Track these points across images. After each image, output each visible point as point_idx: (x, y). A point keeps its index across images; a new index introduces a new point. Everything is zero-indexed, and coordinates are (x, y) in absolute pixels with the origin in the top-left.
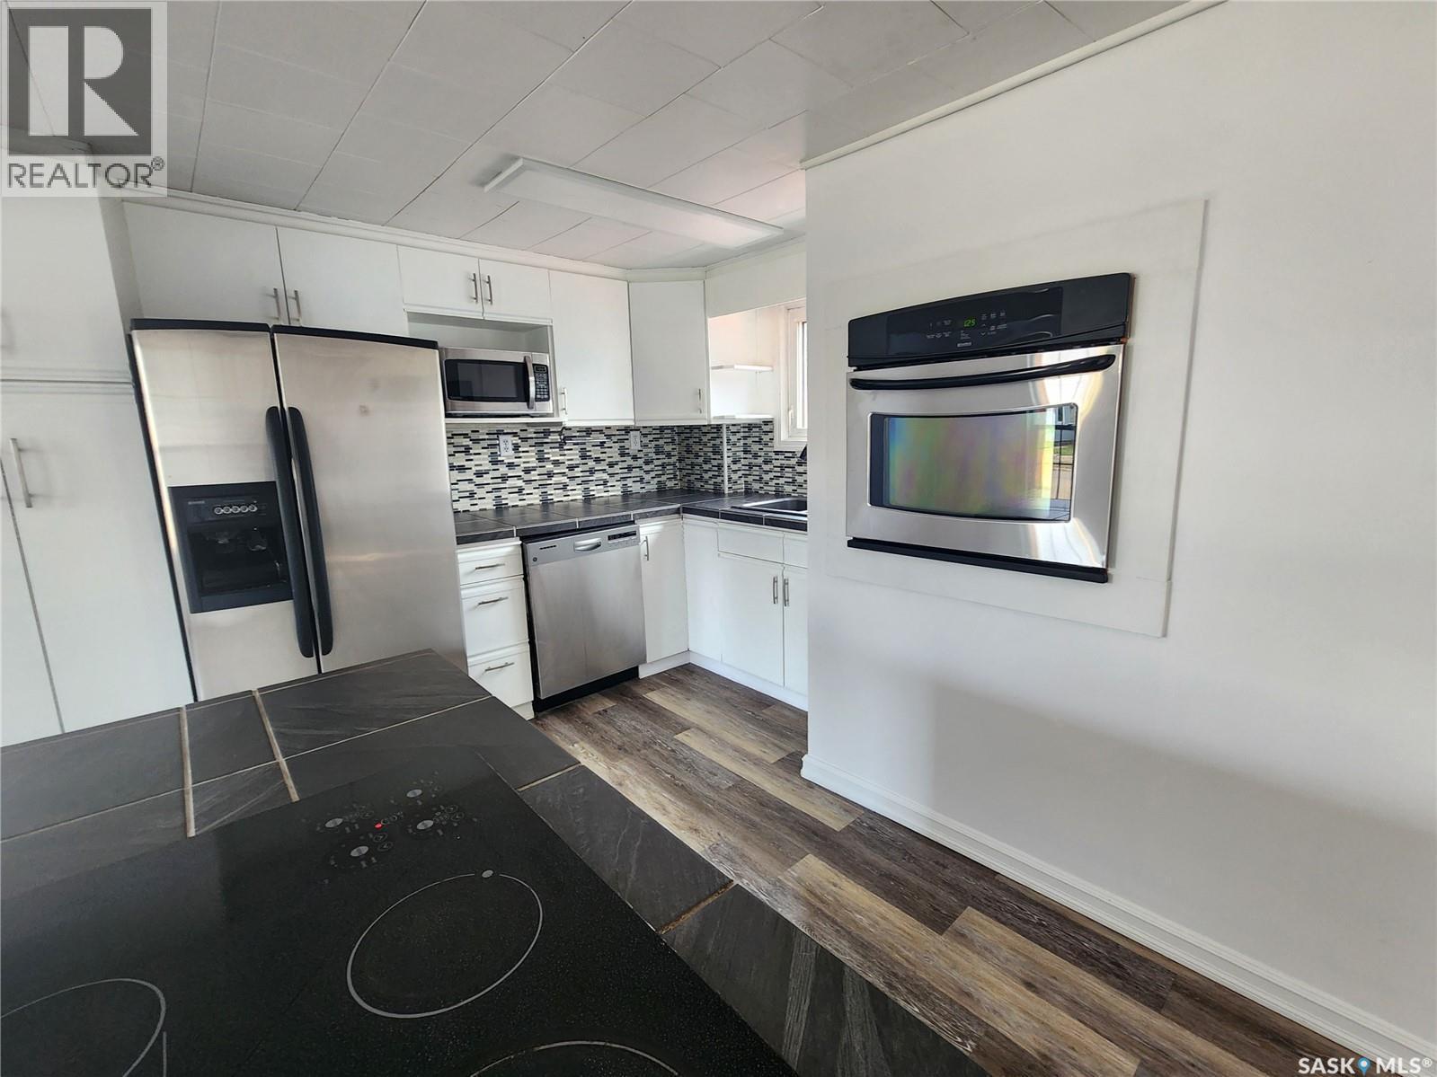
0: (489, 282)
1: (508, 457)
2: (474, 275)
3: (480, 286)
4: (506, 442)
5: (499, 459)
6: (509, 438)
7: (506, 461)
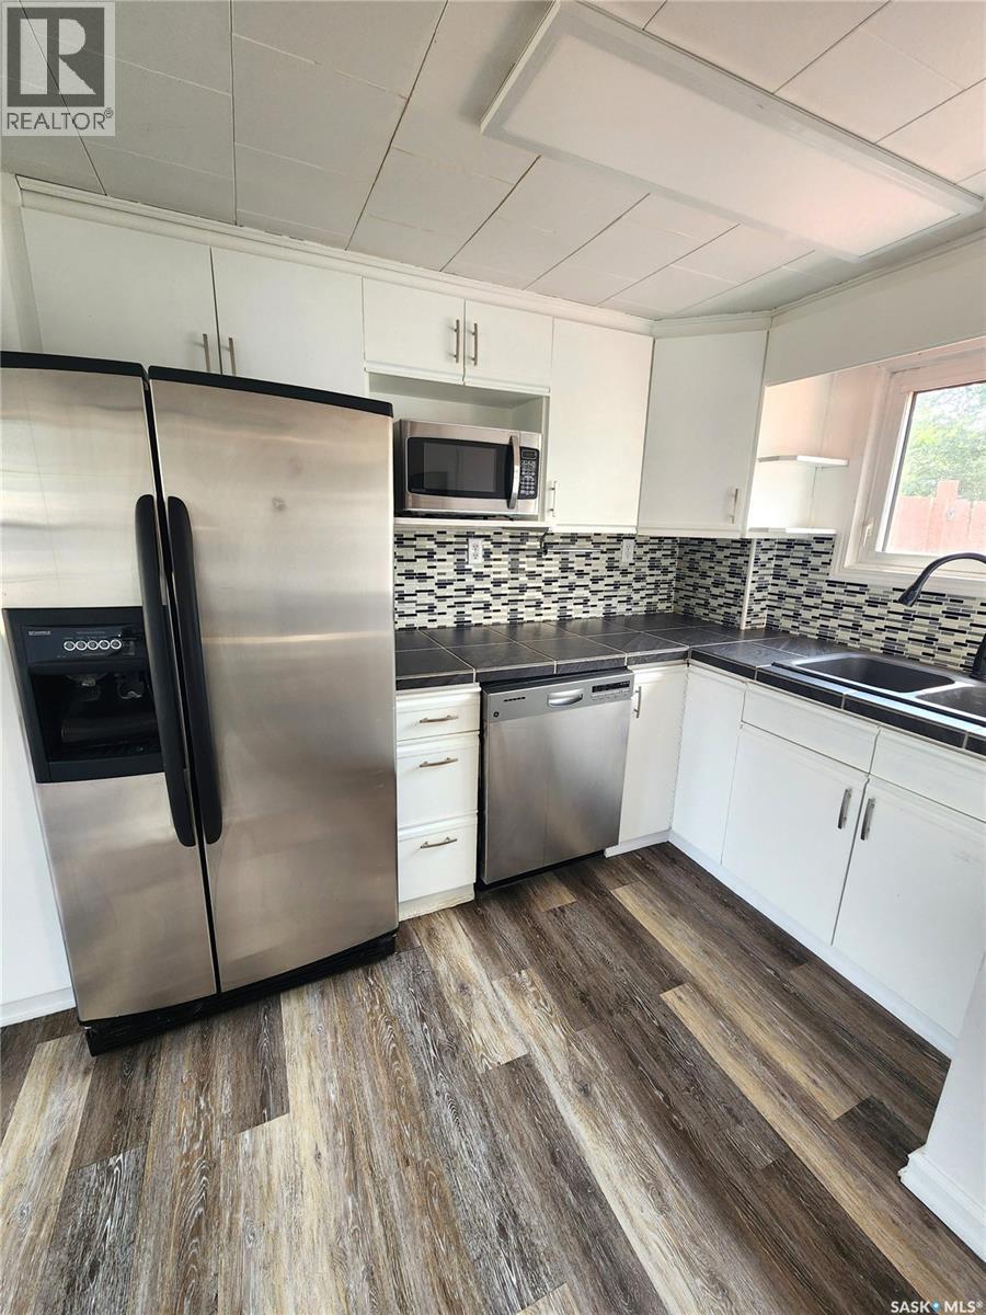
0: (475, 334)
1: (477, 566)
2: (458, 321)
3: (463, 339)
4: (476, 547)
5: (467, 567)
6: (480, 542)
7: (474, 570)
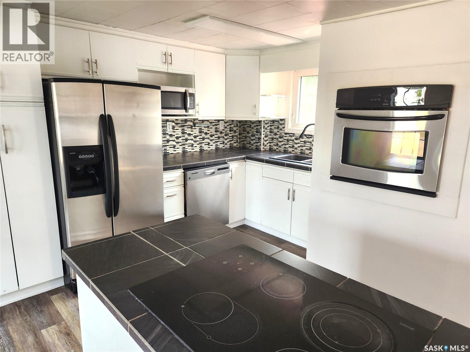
0: (171, 56)
1: (170, 132)
2: (165, 52)
3: (167, 57)
5: (167, 132)
6: (170, 123)
